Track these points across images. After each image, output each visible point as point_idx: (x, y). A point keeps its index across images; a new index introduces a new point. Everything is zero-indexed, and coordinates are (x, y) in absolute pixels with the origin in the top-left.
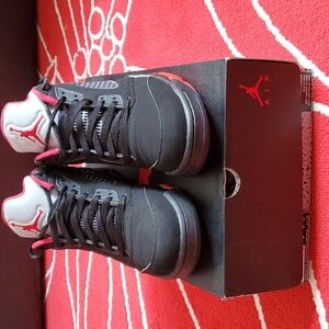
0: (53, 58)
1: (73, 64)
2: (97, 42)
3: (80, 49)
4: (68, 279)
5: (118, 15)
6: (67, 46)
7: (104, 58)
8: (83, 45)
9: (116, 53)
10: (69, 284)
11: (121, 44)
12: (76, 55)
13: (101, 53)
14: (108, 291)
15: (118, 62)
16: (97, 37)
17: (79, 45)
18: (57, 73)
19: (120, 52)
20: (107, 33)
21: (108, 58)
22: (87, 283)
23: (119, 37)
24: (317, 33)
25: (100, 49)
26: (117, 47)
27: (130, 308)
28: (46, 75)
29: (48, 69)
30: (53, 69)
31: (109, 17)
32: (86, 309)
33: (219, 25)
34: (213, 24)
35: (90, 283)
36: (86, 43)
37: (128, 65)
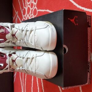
1: (22, 13)
3: (24, 8)
4: (20, 76)
6: (21, 8)
7: (31, 9)
8: (25, 6)
12: (23, 10)
16: (29, 3)
17: (24, 6)
18: (18, 16)
27: (38, 82)
36: (26, 6)
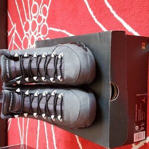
0: (14, 24)
2: (35, 17)
5: (45, 5)
9: (44, 22)
10: (19, 124)
11: (46, 18)
13: (37, 22)
14: (37, 126)
15: (45, 26)
19: (45, 21)
20: (39, 13)
21: (40, 24)
22: (28, 124)
23: (45, 15)
24: (131, 13)
25: (36, 20)
26: (44, 19)
28: (11, 32)
29: (12, 29)
30: (14, 29)
31: (40, 6)
32: (26, 135)
33: (90, 10)
34: (88, 10)
35: (29, 123)
37: (49, 27)
